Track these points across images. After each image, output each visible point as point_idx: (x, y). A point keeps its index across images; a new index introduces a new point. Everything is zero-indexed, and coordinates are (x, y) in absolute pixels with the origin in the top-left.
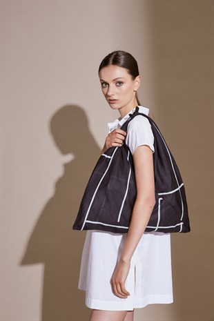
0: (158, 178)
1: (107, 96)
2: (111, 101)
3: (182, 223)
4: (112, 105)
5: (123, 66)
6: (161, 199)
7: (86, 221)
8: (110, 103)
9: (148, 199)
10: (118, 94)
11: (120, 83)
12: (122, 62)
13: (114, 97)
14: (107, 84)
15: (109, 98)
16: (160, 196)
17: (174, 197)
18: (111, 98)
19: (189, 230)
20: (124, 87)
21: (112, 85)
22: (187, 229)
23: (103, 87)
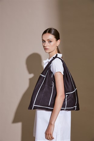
0: (66, 86)
1: (44, 47)
2: (45, 49)
3: (76, 106)
4: (46, 50)
5: (53, 34)
6: (67, 95)
7: (34, 105)
8: (45, 50)
9: (62, 96)
10: (49, 46)
11: (51, 41)
12: (53, 32)
13: (47, 47)
14: (45, 41)
15: (45, 48)
16: (67, 94)
17: (73, 95)
18: (46, 48)
19: (79, 110)
20: (52, 43)
21: (47, 42)
22: (78, 109)
23: (43, 43)
